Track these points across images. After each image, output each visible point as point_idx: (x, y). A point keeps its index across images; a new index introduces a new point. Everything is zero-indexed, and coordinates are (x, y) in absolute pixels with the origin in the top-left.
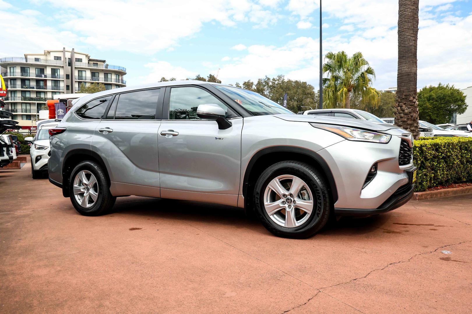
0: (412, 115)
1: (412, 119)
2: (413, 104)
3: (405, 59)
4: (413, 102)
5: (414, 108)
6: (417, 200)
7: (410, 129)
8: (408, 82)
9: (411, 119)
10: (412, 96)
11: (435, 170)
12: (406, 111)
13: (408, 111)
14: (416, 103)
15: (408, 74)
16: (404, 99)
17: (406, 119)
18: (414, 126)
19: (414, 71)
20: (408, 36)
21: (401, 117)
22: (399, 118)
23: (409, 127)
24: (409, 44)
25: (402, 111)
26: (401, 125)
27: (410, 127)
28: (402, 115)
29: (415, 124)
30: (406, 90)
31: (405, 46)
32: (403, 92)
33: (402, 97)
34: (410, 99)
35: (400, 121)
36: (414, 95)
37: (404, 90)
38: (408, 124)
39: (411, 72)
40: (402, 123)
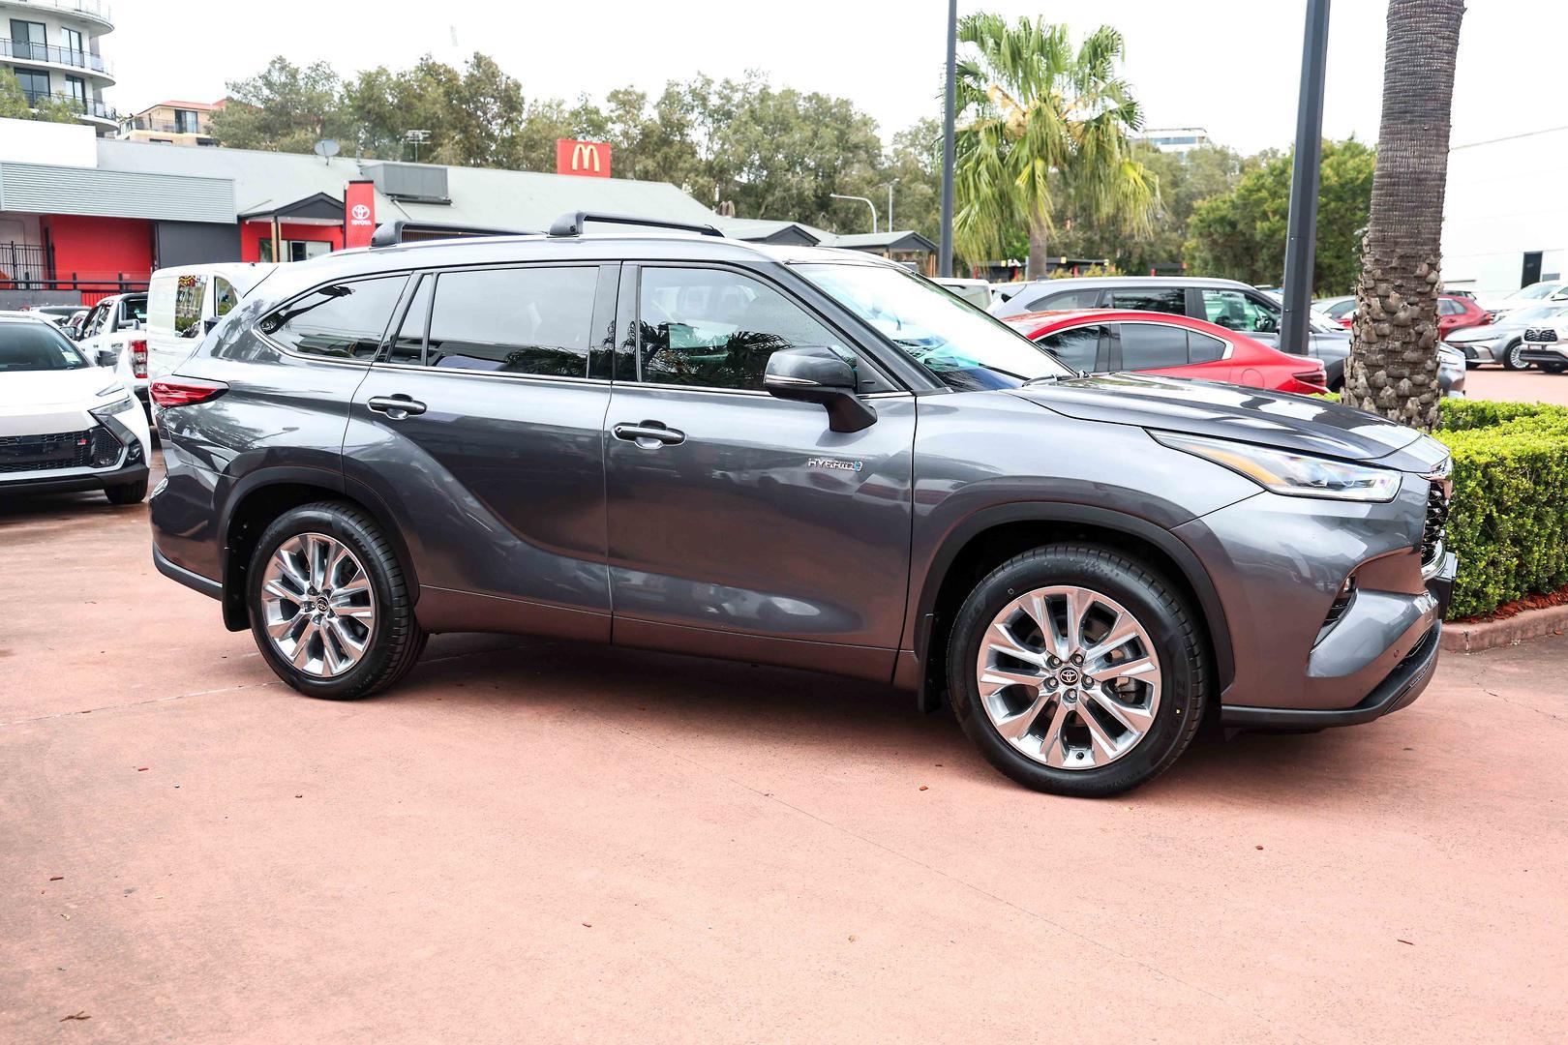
0: (1420, 328)
1: (1421, 343)
2: (1428, 288)
3: (1411, 122)
4: (1428, 283)
5: (1428, 303)
6: (1467, 651)
7: (1410, 379)
8: (1417, 207)
9: (1416, 343)
10: (1424, 261)
12: (1402, 315)
13: (1407, 314)
14: (1436, 286)
15: (1419, 180)
16: (1395, 269)
17: (1397, 344)
18: (1424, 368)
19: (1439, 167)
20: (1428, 34)
21: (1383, 336)
22: (1374, 338)
23: (1406, 372)
24: (1428, 65)
25: (1387, 312)
26: (1381, 363)
27: (1412, 374)
28: (1386, 327)
29: (1429, 362)
30: (1405, 237)
31: (1414, 73)
32: (1396, 244)
33: (1388, 263)
34: (1418, 272)
35: (1374, 347)
36: (1432, 257)
37: (1397, 237)
38: (1406, 363)
39: (1430, 173)
40: (1384, 359)
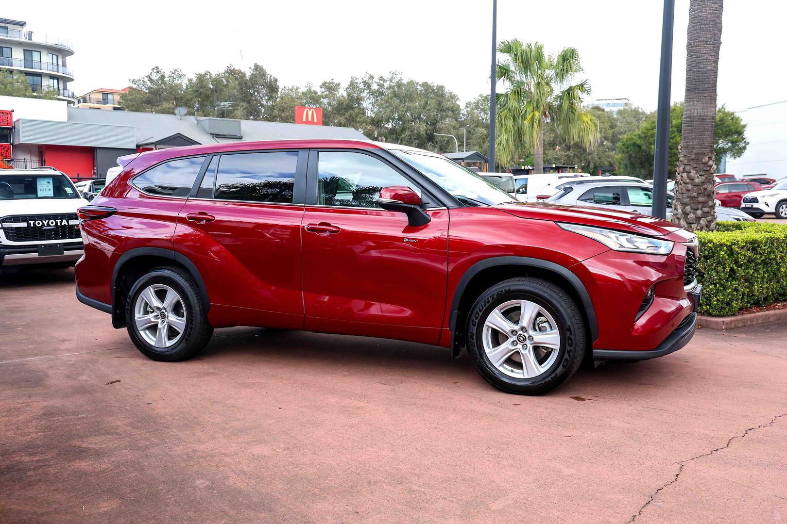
0: (705, 186)
1: (706, 193)
2: (708, 168)
3: (698, 93)
4: (709, 166)
5: (709, 175)
6: (724, 329)
7: (701, 210)
8: (702, 131)
9: (704, 193)
10: (706, 156)
11: (750, 282)
12: (697, 180)
13: (699, 180)
14: (713, 167)
15: (703, 119)
16: (693, 159)
17: (695, 194)
18: (708, 205)
19: (712, 113)
20: (705, 54)
21: (688, 190)
22: (684, 191)
23: (700, 207)
24: (705, 67)
25: (689, 179)
26: (688, 203)
27: (702, 208)
28: (690, 186)
29: (711, 202)
30: (697, 145)
31: (699, 71)
32: (693, 148)
33: (690, 157)
34: (704, 160)
35: (685, 195)
36: (710, 154)
37: (694, 145)
38: (699, 203)
39: (707, 116)
40: (689, 201)
